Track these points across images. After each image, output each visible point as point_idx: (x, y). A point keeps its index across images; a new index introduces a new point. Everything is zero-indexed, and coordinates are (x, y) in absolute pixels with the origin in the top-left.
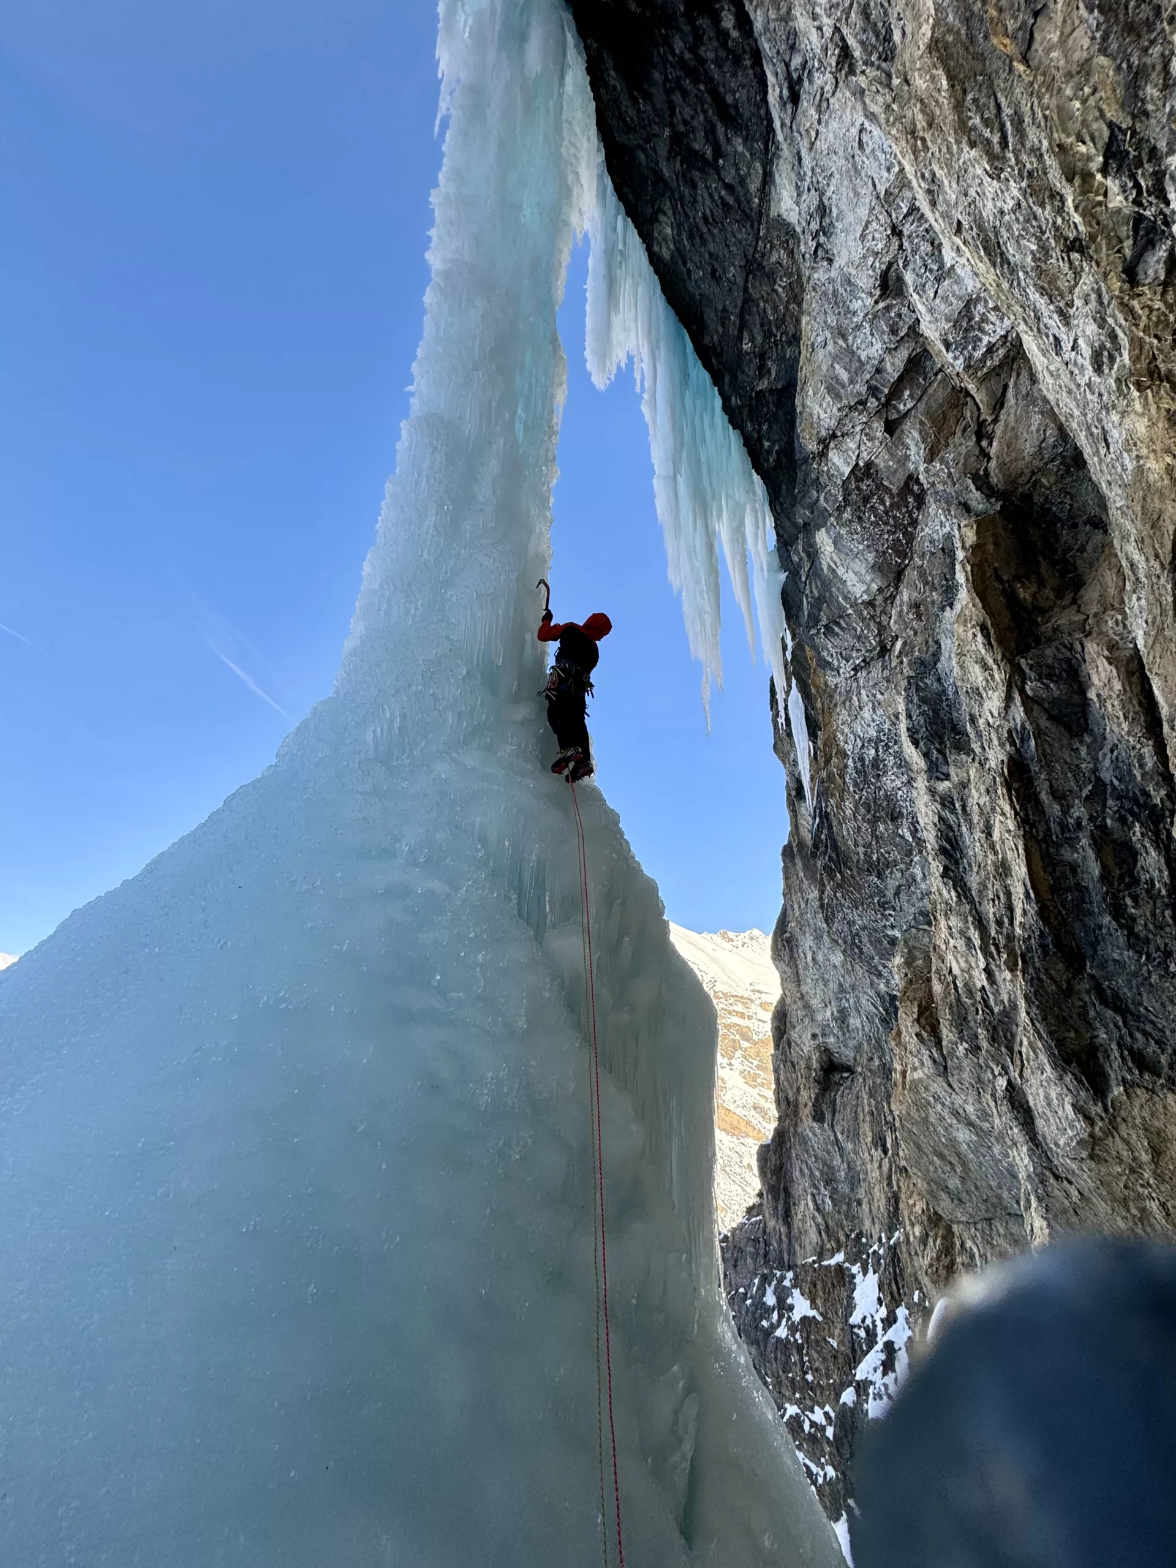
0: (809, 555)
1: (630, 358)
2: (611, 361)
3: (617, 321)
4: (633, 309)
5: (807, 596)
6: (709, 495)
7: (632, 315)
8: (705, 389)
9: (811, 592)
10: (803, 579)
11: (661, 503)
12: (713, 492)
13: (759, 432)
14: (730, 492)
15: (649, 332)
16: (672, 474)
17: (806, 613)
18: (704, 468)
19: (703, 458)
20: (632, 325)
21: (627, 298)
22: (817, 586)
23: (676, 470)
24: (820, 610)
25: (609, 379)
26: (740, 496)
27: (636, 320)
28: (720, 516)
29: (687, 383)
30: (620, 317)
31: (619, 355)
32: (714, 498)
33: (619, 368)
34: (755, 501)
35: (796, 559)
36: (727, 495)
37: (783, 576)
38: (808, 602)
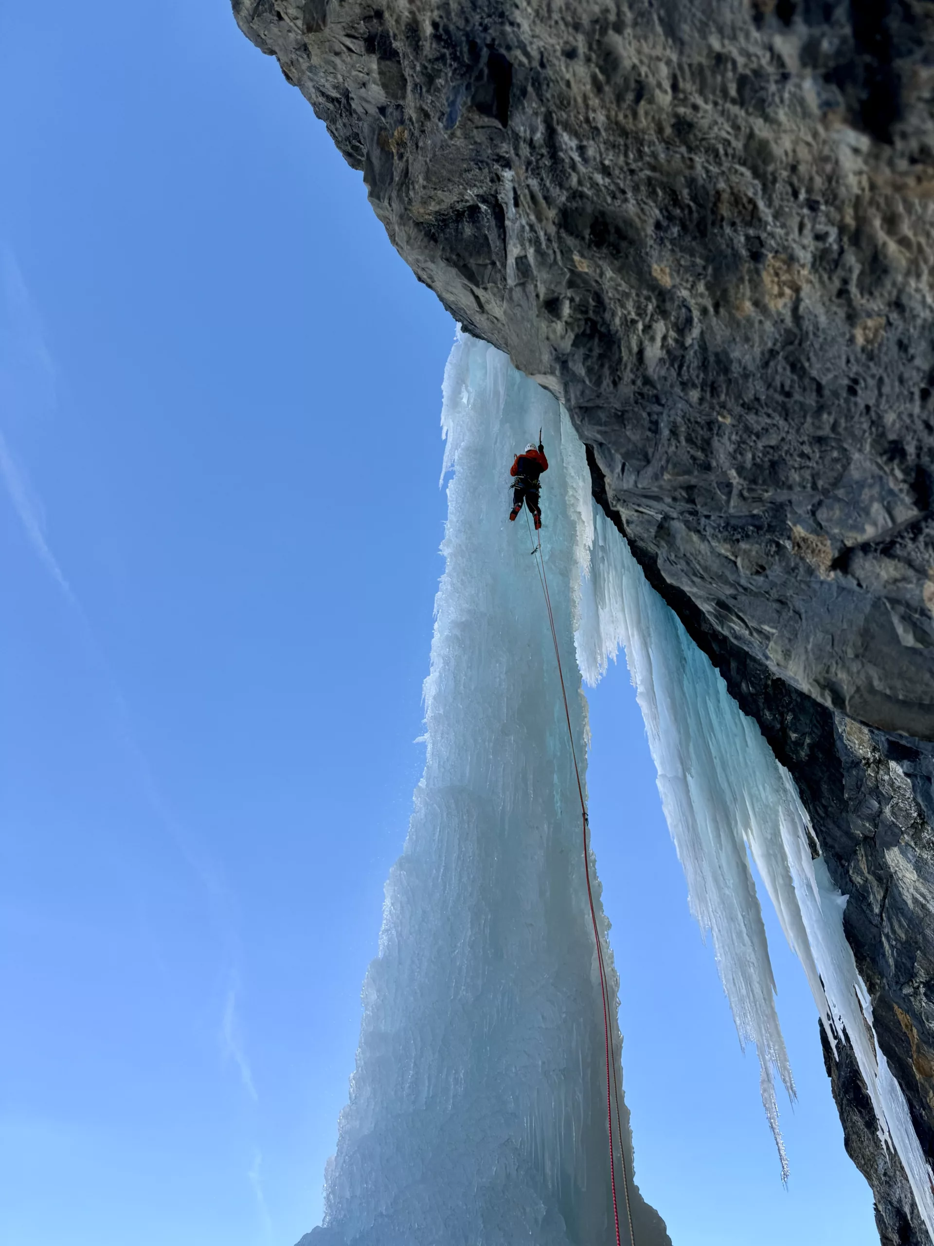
0: (879, 879)
1: (621, 650)
2: (601, 654)
3: (603, 614)
4: (619, 599)
5: (888, 937)
6: (728, 797)
7: (618, 606)
8: (704, 672)
9: (894, 932)
10: (877, 910)
11: (670, 811)
12: (733, 793)
13: (782, 722)
14: (754, 790)
15: (639, 622)
16: (680, 774)
17: (891, 961)
18: (717, 762)
19: (714, 753)
20: (620, 615)
21: (612, 590)
22: (901, 926)
23: (685, 769)
24: (913, 959)
25: (601, 674)
26: (767, 794)
27: (623, 610)
28: (747, 825)
29: (683, 667)
30: (607, 609)
31: (610, 647)
32: (735, 799)
33: (610, 661)
34: (787, 802)
35: (858, 880)
36: (751, 796)
37: (842, 901)
38: (892, 947)
